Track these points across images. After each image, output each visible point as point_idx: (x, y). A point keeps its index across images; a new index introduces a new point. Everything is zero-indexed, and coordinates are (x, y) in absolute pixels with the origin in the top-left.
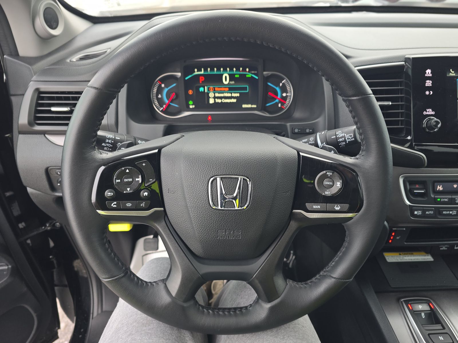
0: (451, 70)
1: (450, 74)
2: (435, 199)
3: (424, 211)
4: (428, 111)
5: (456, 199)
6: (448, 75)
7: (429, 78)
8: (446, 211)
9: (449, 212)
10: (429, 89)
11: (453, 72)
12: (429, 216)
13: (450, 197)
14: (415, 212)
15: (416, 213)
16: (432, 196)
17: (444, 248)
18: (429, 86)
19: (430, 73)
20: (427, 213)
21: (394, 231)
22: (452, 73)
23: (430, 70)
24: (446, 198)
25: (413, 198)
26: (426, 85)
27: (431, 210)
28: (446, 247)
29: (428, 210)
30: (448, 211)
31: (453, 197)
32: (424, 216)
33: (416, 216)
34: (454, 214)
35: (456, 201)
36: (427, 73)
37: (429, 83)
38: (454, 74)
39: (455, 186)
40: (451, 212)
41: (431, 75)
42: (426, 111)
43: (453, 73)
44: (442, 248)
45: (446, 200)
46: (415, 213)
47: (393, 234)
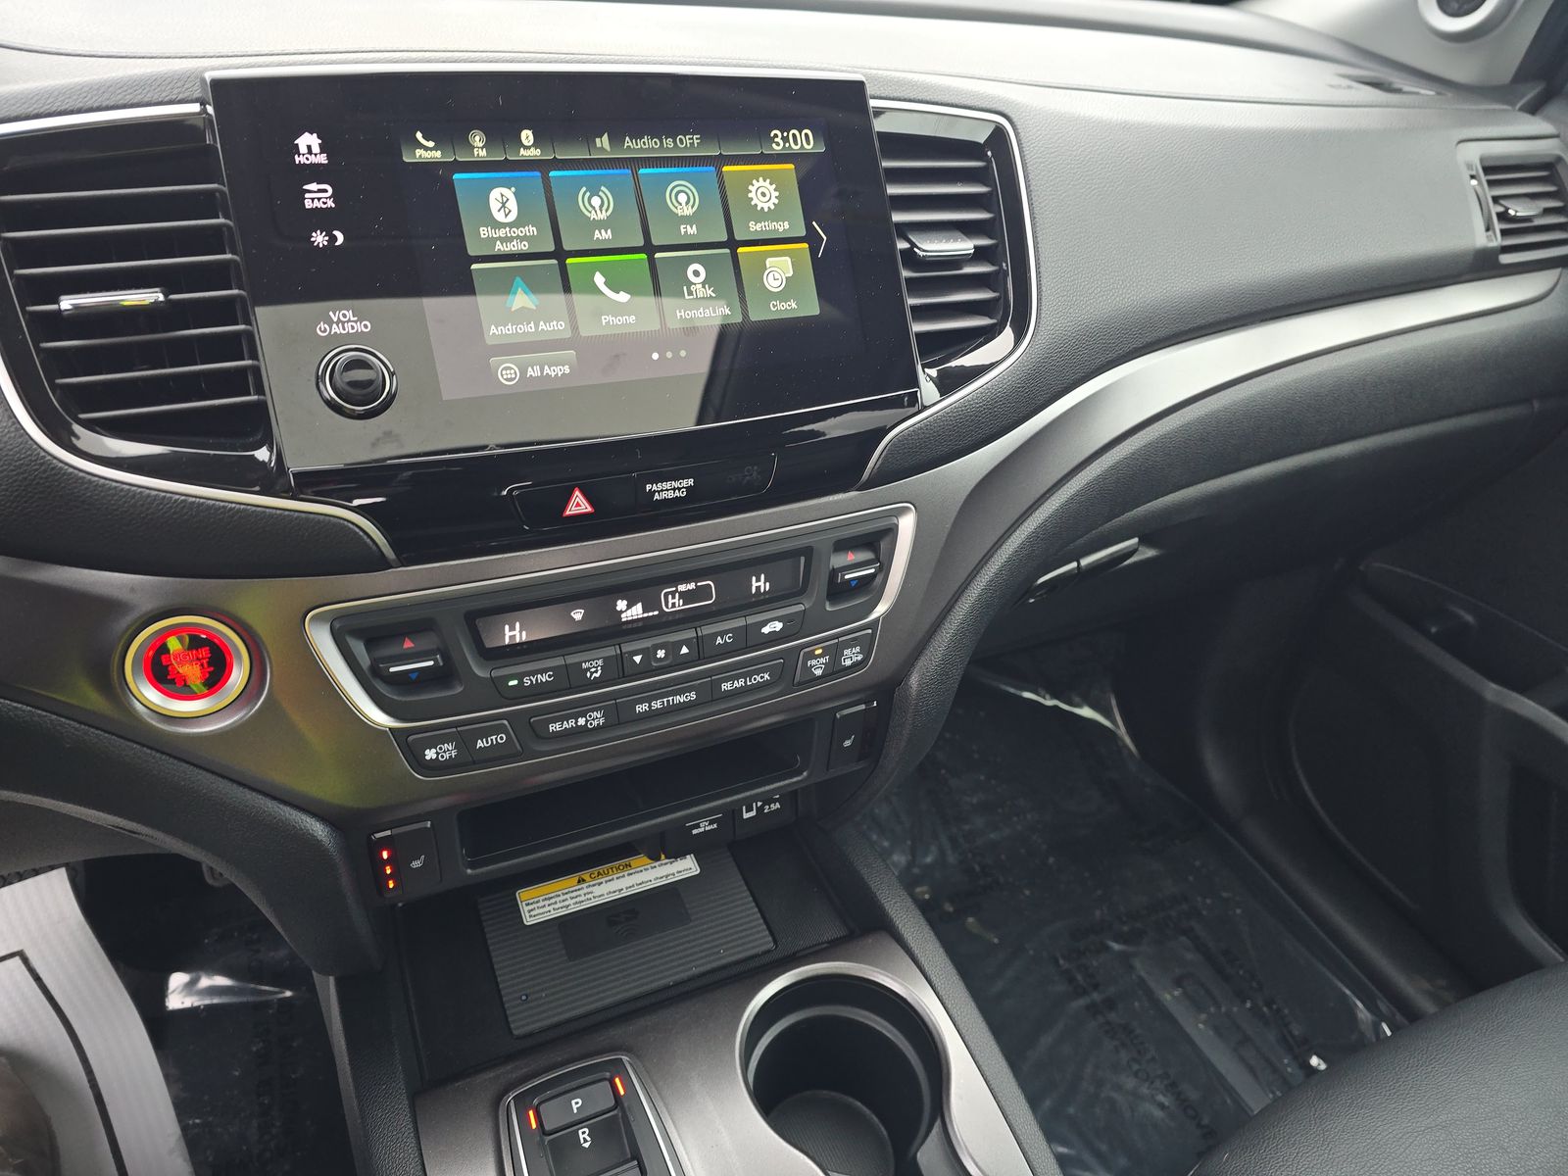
0: (419, 135)
1: (419, 152)
2: (498, 683)
3: (464, 741)
4: (335, 319)
5: (584, 666)
6: (406, 159)
7: (315, 173)
8: (562, 719)
9: (572, 723)
10: (323, 219)
11: (431, 144)
12: (494, 756)
13: (559, 661)
14: (427, 752)
15: (430, 754)
16: (480, 672)
17: (705, 826)
18: (324, 206)
19: (316, 149)
20: (480, 744)
21: (385, 843)
22: (426, 149)
23: (315, 135)
24: (542, 671)
25: (399, 695)
26: (308, 204)
27: (497, 730)
28: (711, 822)
29: (485, 734)
30: (567, 718)
31: (571, 660)
32: (468, 758)
33: (435, 767)
34: (595, 723)
35: (588, 674)
36: (303, 149)
37: (318, 196)
38: (438, 154)
39: (578, 615)
40: (581, 721)
41: (322, 159)
42: (330, 322)
43: (431, 149)
44: (697, 826)
45: (544, 678)
46: (428, 758)
47: (385, 855)
